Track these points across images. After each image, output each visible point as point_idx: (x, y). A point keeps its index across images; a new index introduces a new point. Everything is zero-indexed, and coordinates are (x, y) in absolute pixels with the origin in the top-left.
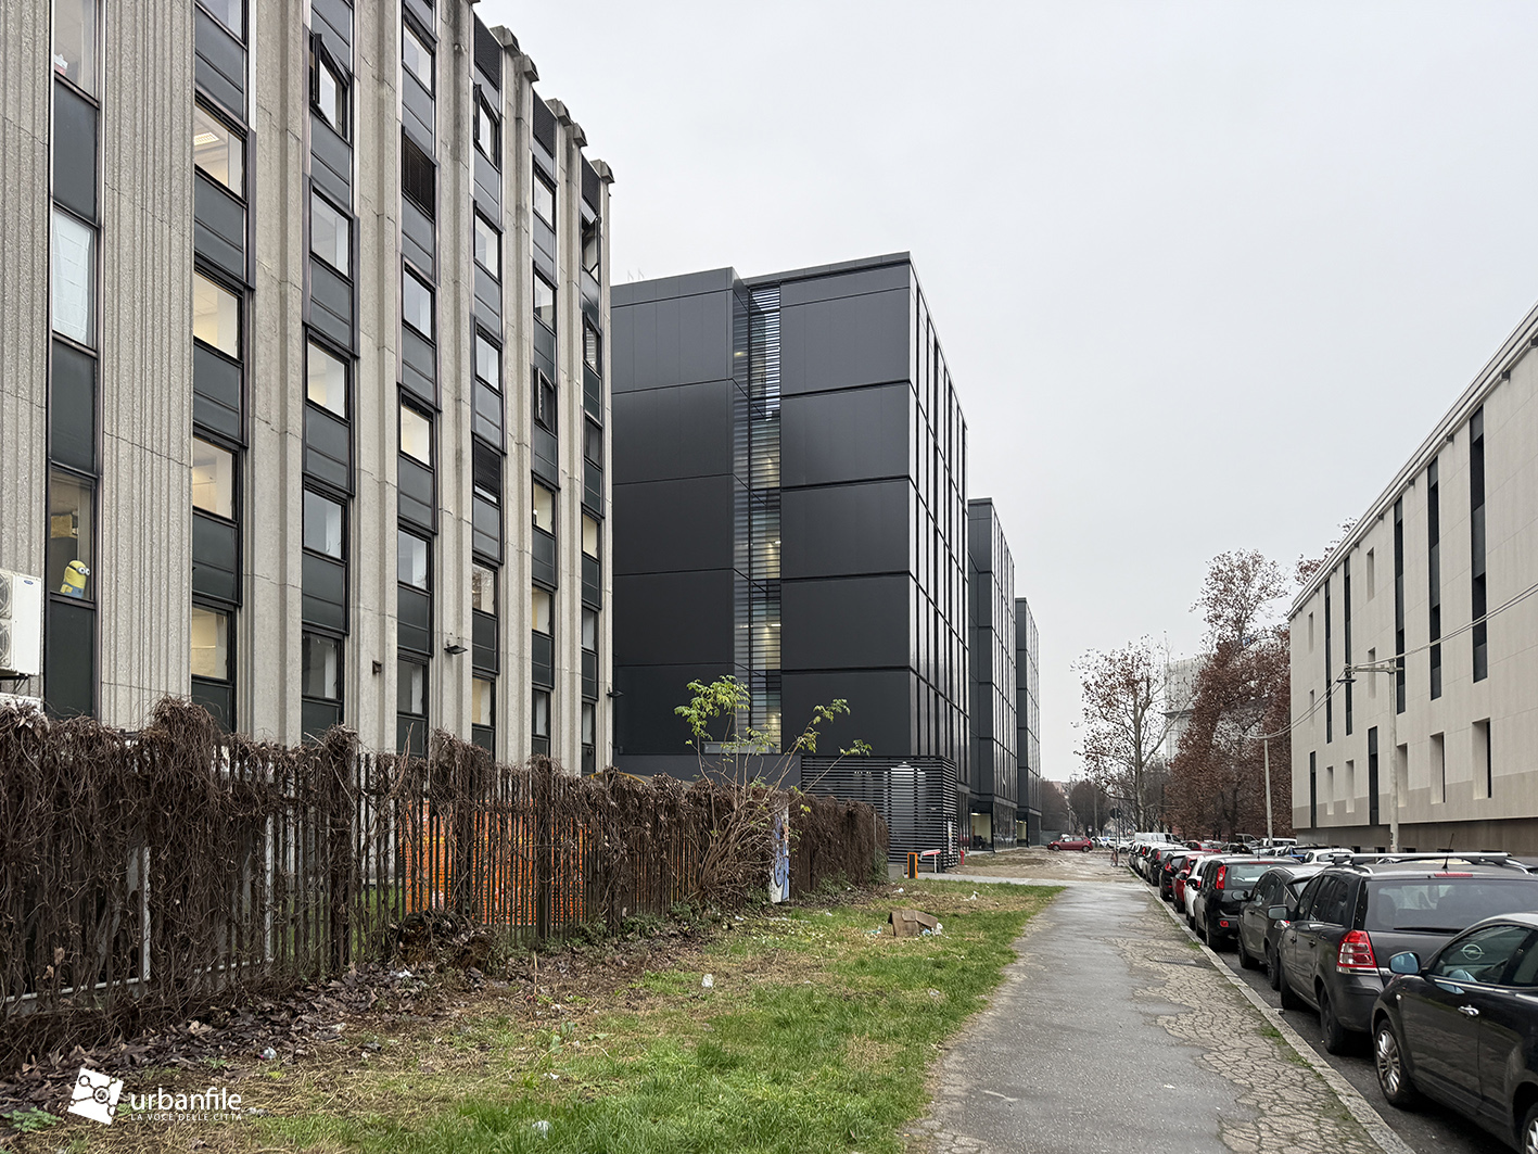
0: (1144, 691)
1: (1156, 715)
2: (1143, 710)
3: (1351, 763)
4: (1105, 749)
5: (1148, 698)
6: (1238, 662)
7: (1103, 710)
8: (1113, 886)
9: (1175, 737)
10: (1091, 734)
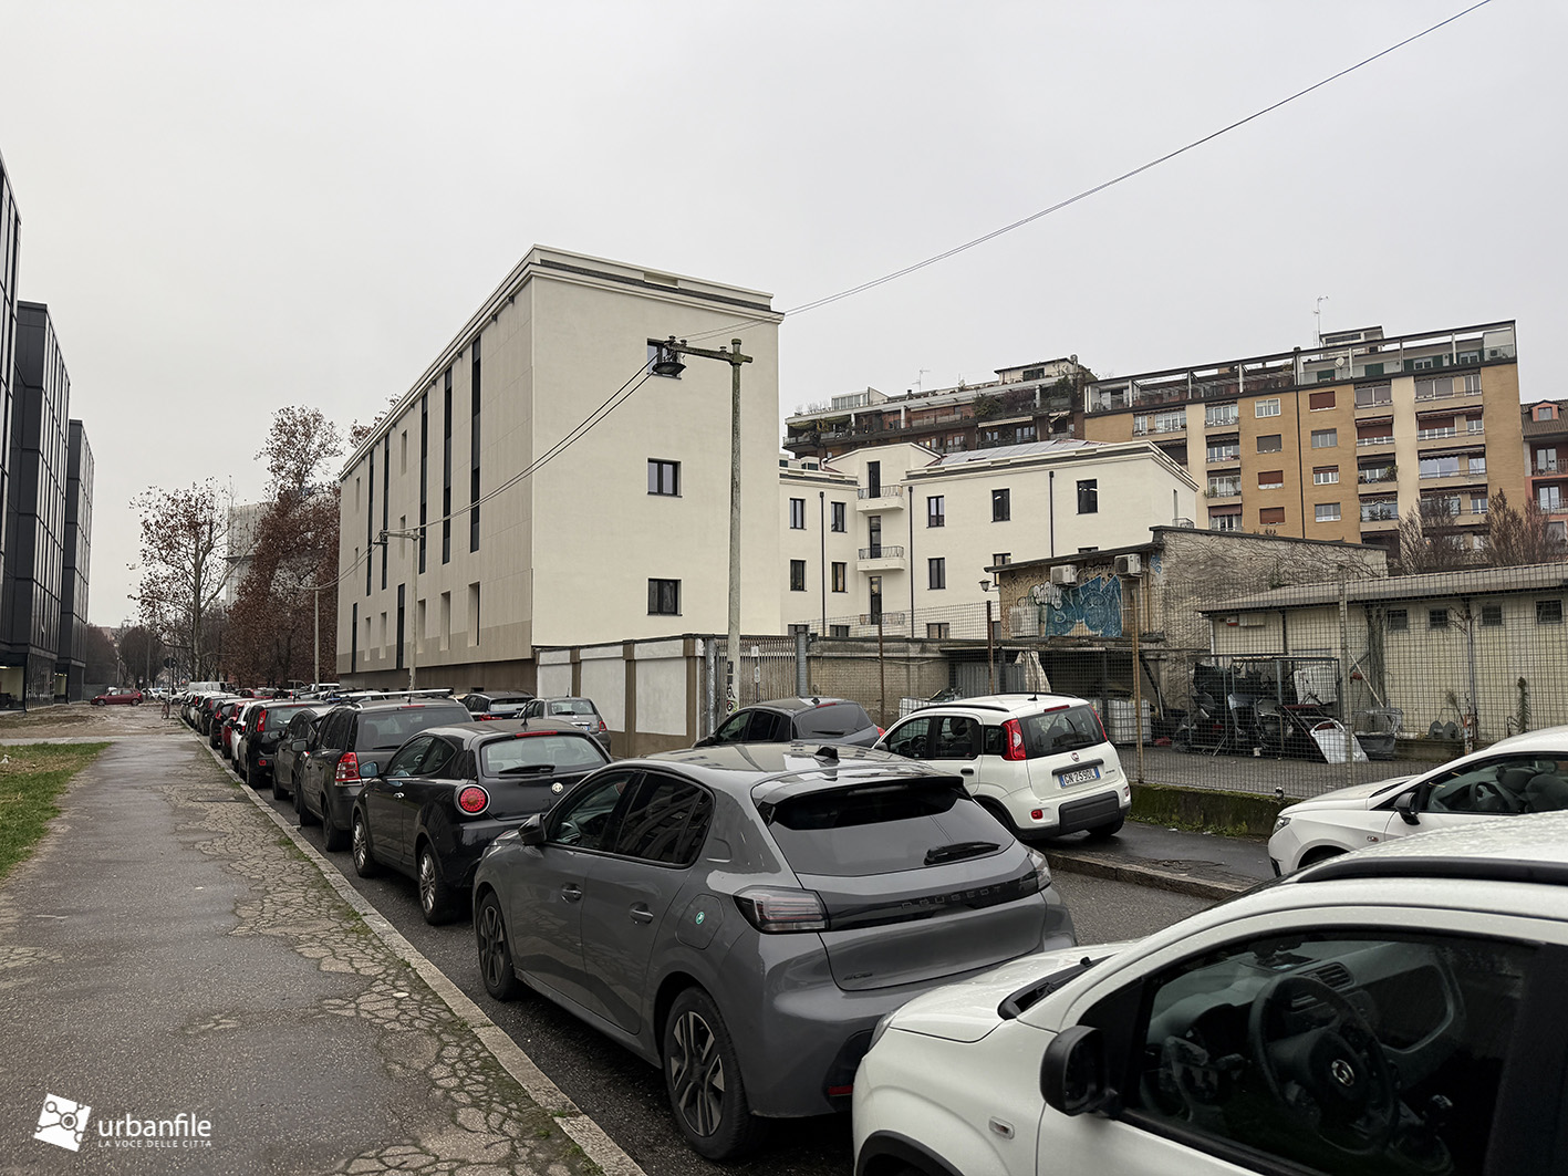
0: (207, 535)
1: (217, 560)
2: (205, 555)
3: (384, 615)
4: (162, 593)
5: (210, 543)
6: (297, 513)
7: (163, 552)
8: (164, 739)
9: (235, 583)
10: (148, 577)
